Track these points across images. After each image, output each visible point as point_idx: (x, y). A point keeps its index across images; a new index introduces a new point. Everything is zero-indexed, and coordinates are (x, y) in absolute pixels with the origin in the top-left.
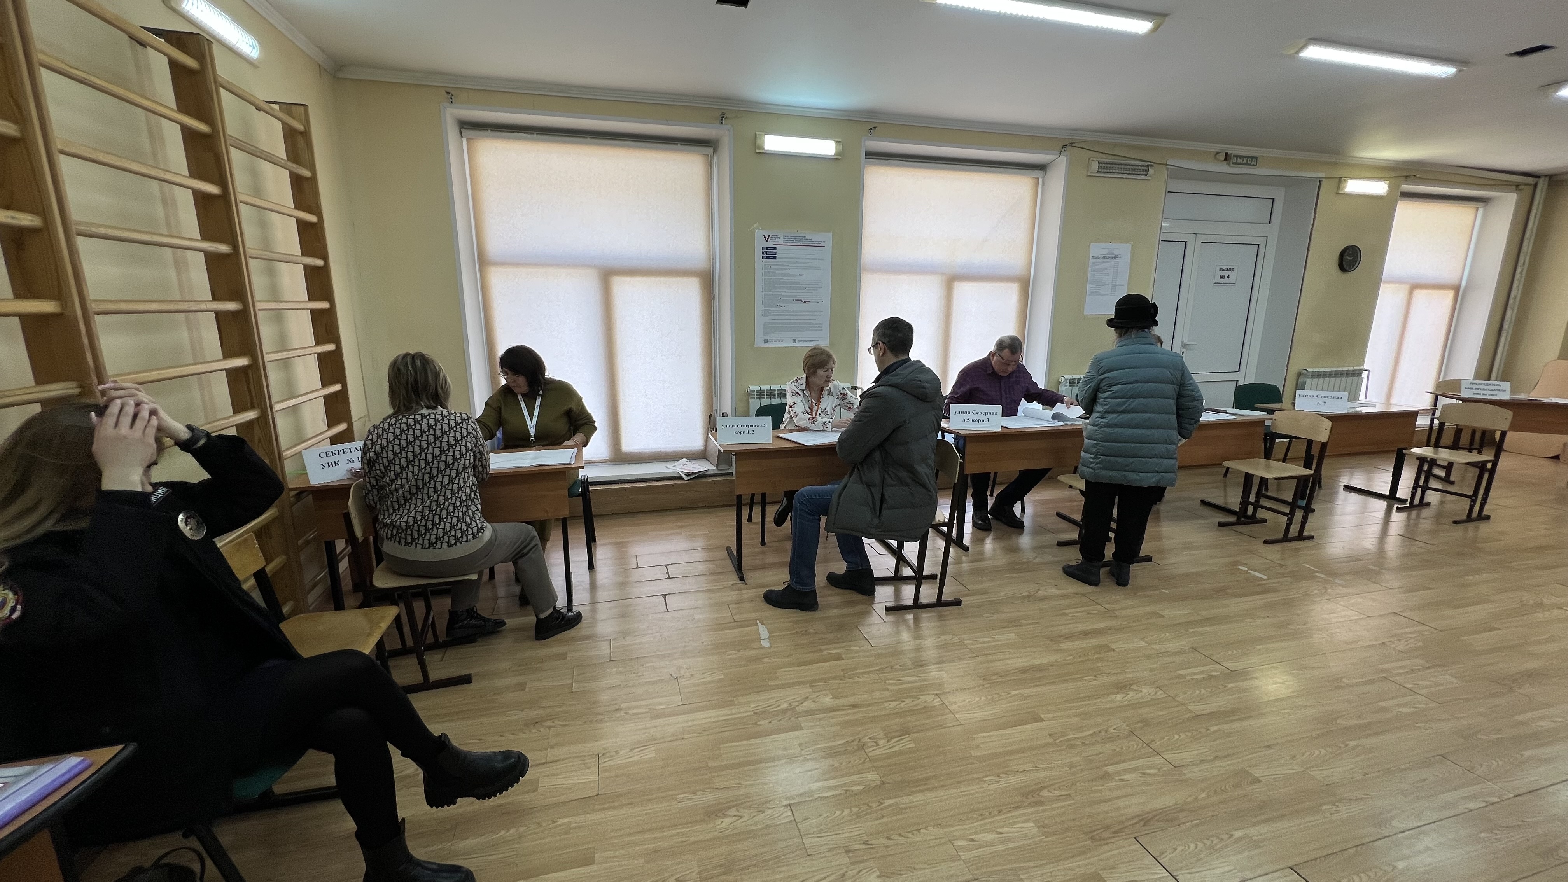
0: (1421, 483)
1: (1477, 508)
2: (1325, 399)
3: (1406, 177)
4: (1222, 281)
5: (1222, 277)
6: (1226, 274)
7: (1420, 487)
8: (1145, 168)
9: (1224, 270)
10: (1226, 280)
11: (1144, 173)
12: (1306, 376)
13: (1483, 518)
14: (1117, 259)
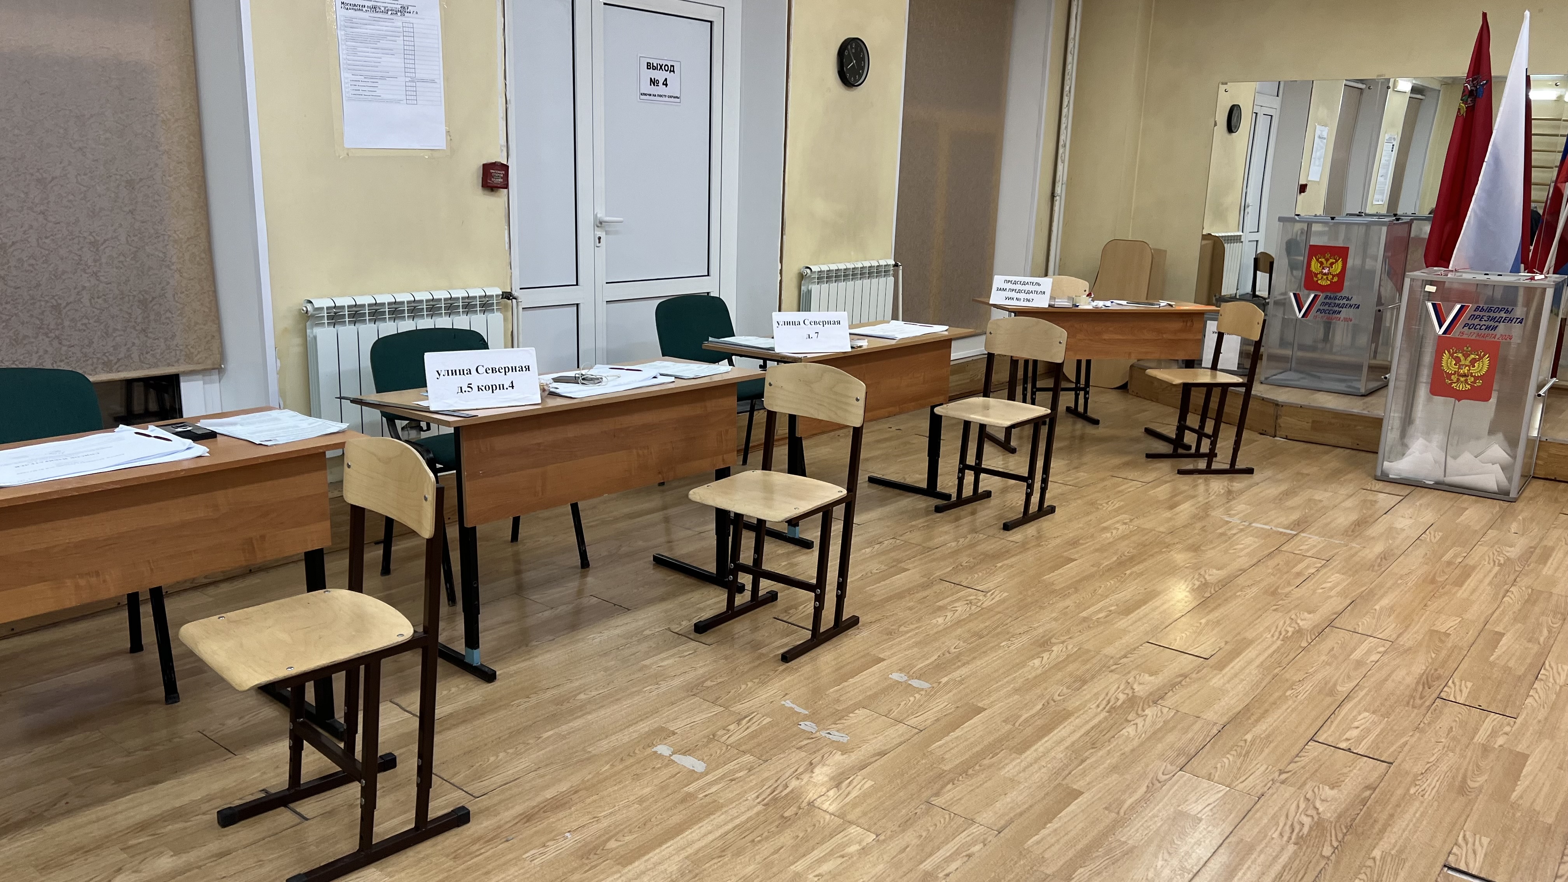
0: (971, 460)
1: (1035, 499)
2: (819, 328)
4: (653, 90)
5: (653, 82)
6: (660, 75)
7: (970, 468)
9: (655, 68)
10: (661, 89)
12: (810, 280)
13: (1045, 511)
14: (408, 18)
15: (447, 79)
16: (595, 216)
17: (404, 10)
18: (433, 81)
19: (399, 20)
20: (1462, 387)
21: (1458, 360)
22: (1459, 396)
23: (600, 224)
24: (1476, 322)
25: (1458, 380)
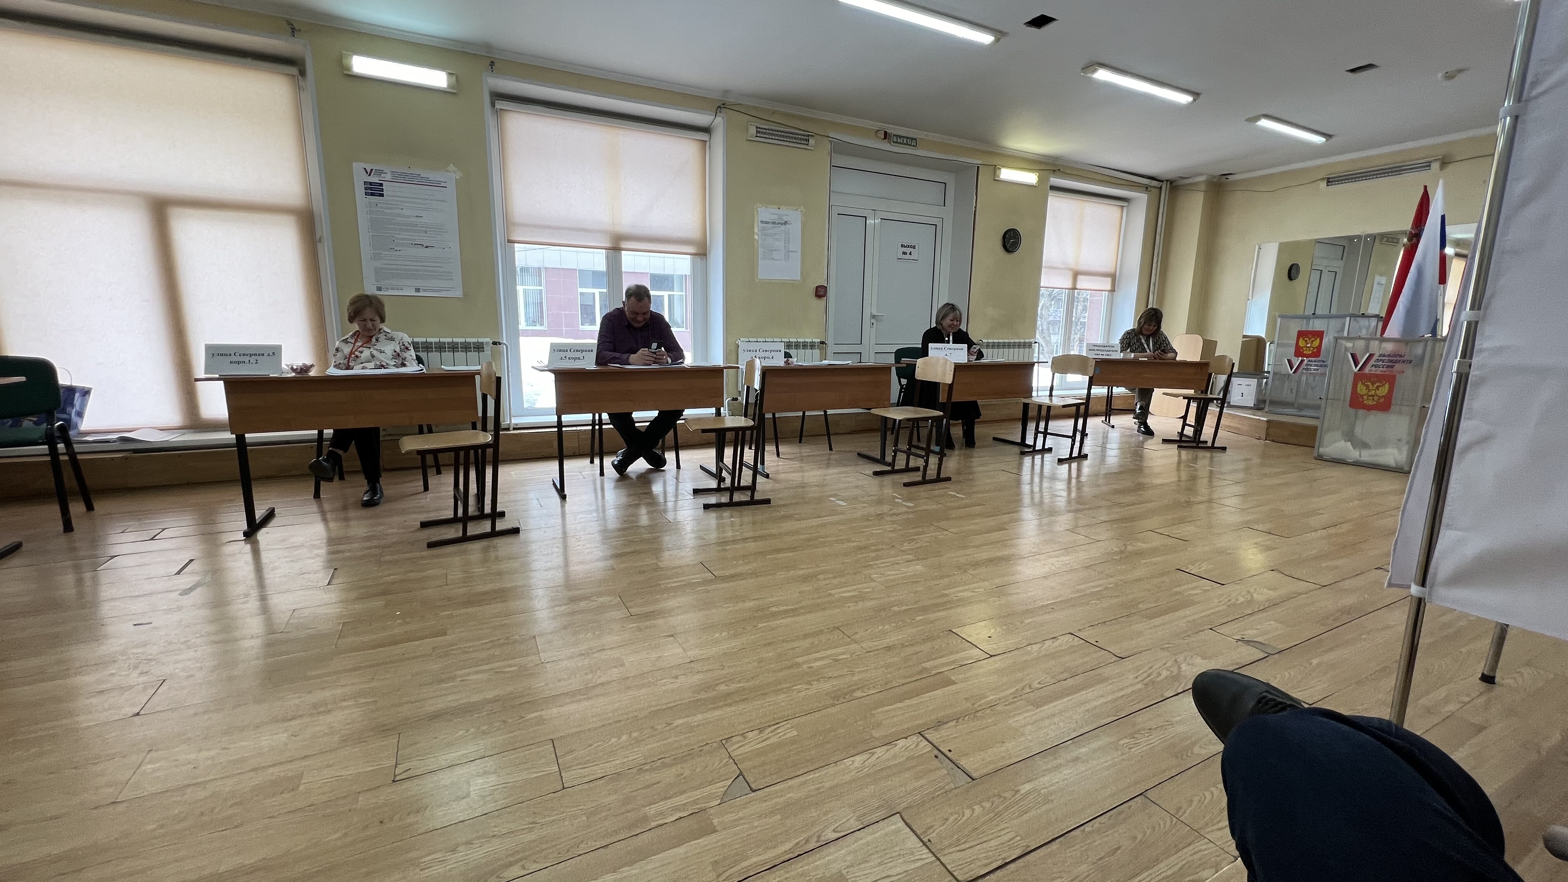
3: (1054, 171)
4: (904, 257)
5: (904, 253)
6: (908, 250)
8: (806, 138)
9: (905, 247)
10: (907, 257)
11: (806, 142)
14: (787, 226)
15: (803, 253)
16: (871, 313)
17: (786, 223)
18: (796, 252)
19: (783, 227)
20: (1370, 403)
21: (1367, 387)
22: (1369, 408)
23: (873, 317)
24: (1381, 363)
25: (1368, 399)
